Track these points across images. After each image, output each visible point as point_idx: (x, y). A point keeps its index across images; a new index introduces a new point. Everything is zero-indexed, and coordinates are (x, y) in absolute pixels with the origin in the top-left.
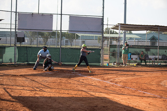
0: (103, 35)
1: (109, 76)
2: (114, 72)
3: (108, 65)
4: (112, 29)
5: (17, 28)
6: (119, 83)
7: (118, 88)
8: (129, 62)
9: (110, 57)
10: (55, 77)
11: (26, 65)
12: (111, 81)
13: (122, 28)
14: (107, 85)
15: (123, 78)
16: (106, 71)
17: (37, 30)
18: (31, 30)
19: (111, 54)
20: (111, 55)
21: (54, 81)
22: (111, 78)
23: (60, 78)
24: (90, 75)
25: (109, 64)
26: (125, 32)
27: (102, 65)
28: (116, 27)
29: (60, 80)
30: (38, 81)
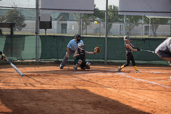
5: (40, 7)
11: (53, 63)
17: (70, 10)
18: (61, 10)
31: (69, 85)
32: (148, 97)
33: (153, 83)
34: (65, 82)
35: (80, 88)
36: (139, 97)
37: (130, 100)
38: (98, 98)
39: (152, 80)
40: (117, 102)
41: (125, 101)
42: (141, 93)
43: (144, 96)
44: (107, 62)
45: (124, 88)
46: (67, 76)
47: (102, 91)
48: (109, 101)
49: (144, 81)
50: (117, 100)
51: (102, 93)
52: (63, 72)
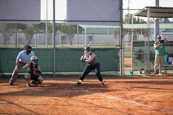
0: (122, 26)
1: (134, 93)
2: (142, 85)
3: (132, 75)
4: (136, 15)
6: (150, 103)
7: (149, 111)
8: (166, 68)
9: (134, 62)
10: (47, 95)
12: (138, 101)
13: (153, 14)
14: (131, 107)
15: (157, 96)
16: (129, 84)
19: (136, 56)
20: (136, 58)
21: (45, 103)
22: (137, 96)
23: (56, 98)
24: (104, 91)
25: (132, 73)
26: (158, 20)
27: (122, 74)
28: (143, 13)
29: (56, 101)
30: (20, 103)
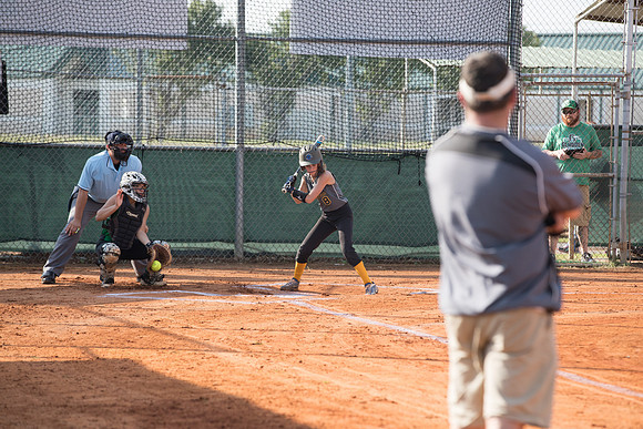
11: (17, 259)
17: (87, 35)
18: (45, 34)
31: (65, 344)
32: (374, 384)
33: (414, 331)
34: (52, 335)
35: (110, 354)
36: (337, 382)
37: (296, 398)
38: (172, 390)
39: (411, 321)
40: (246, 403)
41: (278, 402)
42: (350, 371)
43: (356, 382)
44: (245, 253)
45: (290, 352)
46: (64, 310)
47: (195, 365)
48: (212, 400)
49: (378, 323)
50: (245, 396)
51: (194, 373)
52: (54, 297)
